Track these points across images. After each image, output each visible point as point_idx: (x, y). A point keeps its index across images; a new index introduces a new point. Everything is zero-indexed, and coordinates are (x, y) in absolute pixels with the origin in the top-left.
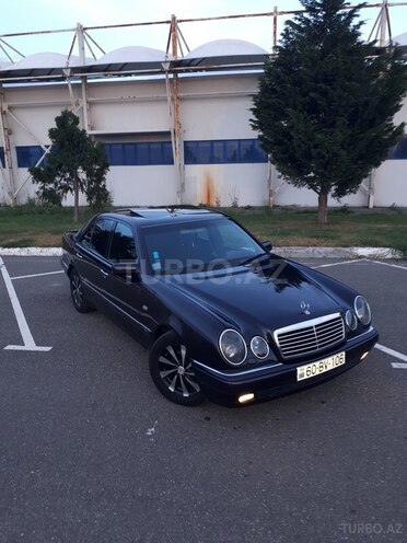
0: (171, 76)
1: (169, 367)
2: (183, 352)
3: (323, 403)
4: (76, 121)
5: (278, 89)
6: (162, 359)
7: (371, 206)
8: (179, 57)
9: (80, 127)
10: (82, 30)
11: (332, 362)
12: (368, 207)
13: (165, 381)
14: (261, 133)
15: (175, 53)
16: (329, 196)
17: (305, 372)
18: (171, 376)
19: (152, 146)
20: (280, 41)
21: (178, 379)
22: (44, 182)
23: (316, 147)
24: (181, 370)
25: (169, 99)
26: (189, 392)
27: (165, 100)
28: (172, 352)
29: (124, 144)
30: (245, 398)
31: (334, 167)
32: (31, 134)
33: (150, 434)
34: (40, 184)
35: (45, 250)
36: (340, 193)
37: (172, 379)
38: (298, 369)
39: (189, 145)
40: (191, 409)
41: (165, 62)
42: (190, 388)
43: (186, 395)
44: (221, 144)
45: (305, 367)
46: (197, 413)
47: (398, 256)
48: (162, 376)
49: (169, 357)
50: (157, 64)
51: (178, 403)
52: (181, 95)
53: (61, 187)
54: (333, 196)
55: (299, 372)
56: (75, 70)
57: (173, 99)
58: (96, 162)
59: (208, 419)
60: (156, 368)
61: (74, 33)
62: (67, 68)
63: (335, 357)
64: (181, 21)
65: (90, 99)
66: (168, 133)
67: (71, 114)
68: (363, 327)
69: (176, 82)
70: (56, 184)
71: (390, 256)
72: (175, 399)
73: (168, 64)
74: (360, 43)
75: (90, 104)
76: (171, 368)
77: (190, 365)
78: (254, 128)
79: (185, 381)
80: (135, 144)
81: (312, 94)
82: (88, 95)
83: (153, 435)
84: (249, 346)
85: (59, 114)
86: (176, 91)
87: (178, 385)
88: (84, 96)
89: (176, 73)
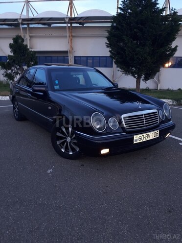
0: (69, 25)
1: (62, 138)
2: (70, 129)
3: (146, 159)
4: (23, 40)
5: (120, 27)
6: (59, 134)
7: (159, 89)
8: (73, 16)
9: (25, 43)
10: (28, 2)
11: (152, 135)
12: (157, 89)
13: (59, 146)
14: (111, 49)
15: (71, 14)
16: (141, 80)
17: (138, 138)
18: (63, 143)
19: (59, 58)
20: (121, 4)
21: (67, 144)
22: (6, 69)
23: (136, 55)
24: (69, 139)
25: (68, 36)
26: (73, 152)
27: (66, 37)
28: (64, 130)
29: (46, 57)
30: (105, 151)
31: (144, 65)
32: (2, 50)
33: (49, 172)
34: (4, 70)
35: (4, 97)
36: (146, 79)
37: (63, 145)
38: (135, 136)
39: (76, 58)
40: (73, 161)
41: (67, 18)
42: (73, 150)
43: (71, 153)
44: (91, 58)
45: (138, 136)
46: (77, 163)
47: (175, 103)
48: (58, 144)
49: (63, 133)
50: (63, 19)
51: (66, 158)
52: (73, 34)
53: (14, 73)
54: (143, 80)
55: (135, 138)
56: (24, 20)
57: (69, 36)
58: (32, 61)
59: (83, 165)
60: (55, 139)
61: (24, 3)
62: (20, 19)
63: (154, 132)
65: (31, 35)
66: (66, 52)
67: (20, 37)
68: (168, 120)
69: (71, 28)
70: (12, 71)
71: (171, 103)
72: (65, 156)
73: (68, 19)
74: (158, 8)
75: (31, 37)
76: (63, 138)
77: (74, 136)
78: (108, 47)
79: (71, 146)
80: (51, 57)
81: (135, 30)
82: (30, 33)
83: (51, 173)
84: (107, 123)
85: (15, 37)
86: (71, 33)
87: (66, 149)
88: (28, 33)
89: (71, 23)
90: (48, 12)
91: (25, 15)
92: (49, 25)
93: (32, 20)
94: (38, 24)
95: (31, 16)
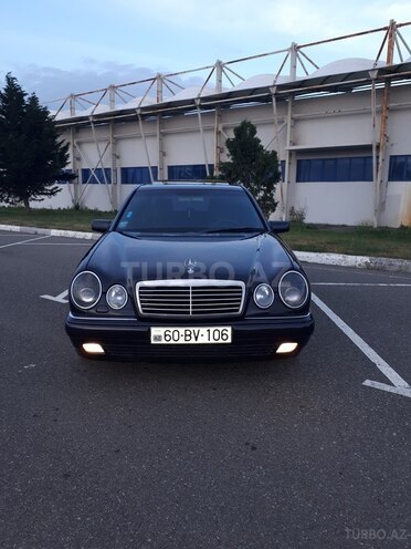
0: (381, 85)
4: (253, 131)
8: (396, 61)
10: (296, 48)
11: (207, 335)
19: (354, 161)
25: (373, 110)
27: (366, 113)
38: (153, 329)
41: (373, 70)
45: (162, 330)
50: (364, 74)
52: (393, 105)
55: (153, 333)
56: (281, 87)
57: (379, 111)
61: (286, 53)
62: (274, 86)
63: (212, 329)
64: (401, 25)
65: (296, 116)
66: (368, 148)
69: (388, 92)
73: (377, 72)
75: (295, 120)
80: (335, 160)
82: (294, 112)
84: (104, 293)
86: (387, 102)
88: (289, 112)
89: (388, 81)
90: (339, 63)
91: (286, 76)
92: (348, 88)
93: (303, 83)
94: (318, 90)
95: (301, 75)
